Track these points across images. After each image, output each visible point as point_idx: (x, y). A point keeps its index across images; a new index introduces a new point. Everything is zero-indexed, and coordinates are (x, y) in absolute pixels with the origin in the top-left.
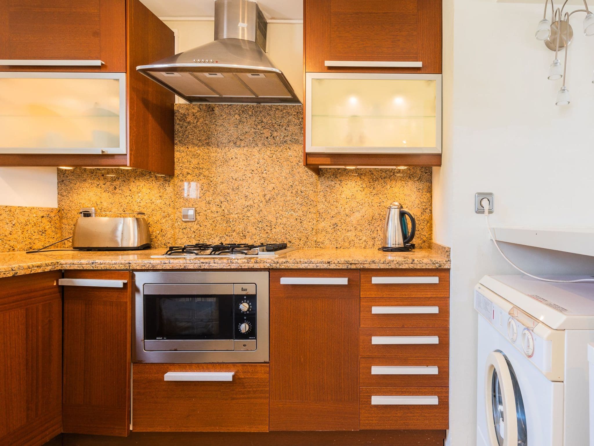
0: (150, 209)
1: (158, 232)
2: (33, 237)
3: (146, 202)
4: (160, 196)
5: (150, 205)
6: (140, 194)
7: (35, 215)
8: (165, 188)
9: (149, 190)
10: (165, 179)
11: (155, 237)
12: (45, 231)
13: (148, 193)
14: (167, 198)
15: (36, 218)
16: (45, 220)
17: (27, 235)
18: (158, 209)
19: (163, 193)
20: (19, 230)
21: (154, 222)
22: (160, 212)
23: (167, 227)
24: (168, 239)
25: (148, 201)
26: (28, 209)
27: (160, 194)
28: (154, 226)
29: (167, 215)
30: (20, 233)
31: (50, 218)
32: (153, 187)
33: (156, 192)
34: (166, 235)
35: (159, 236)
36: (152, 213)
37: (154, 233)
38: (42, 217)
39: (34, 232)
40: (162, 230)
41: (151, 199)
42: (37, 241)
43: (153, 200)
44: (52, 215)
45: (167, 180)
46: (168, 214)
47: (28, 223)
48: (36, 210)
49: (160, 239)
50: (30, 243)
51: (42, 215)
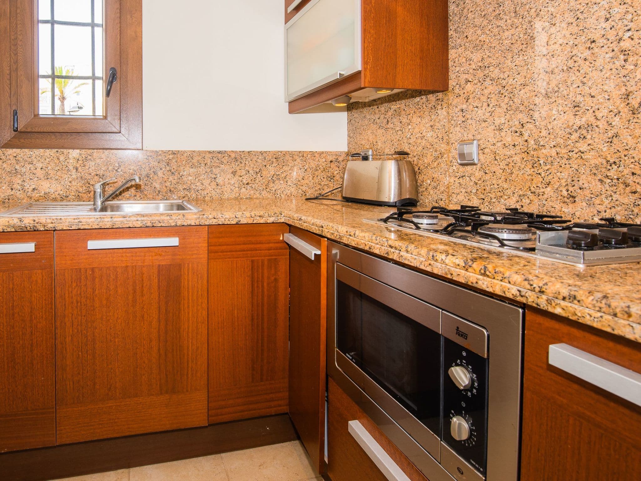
0: (420, 147)
1: (429, 182)
2: (323, 183)
3: (417, 136)
4: (431, 126)
5: (419, 141)
6: (410, 127)
7: (324, 160)
8: (437, 113)
9: (419, 120)
10: (437, 98)
11: (426, 189)
12: (334, 177)
13: (418, 123)
14: (440, 128)
15: (326, 163)
16: (333, 165)
17: (317, 180)
18: (429, 147)
19: (435, 121)
20: (310, 175)
21: (424, 166)
22: (431, 150)
23: (439, 173)
24: (440, 193)
25: (418, 135)
26: (318, 154)
27: (432, 123)
28: (425, 173)
29: (439, 155)
30: (311, 178)
31: (338, 162)
32: (424, 114)
33: (427, 121)
34: (438, 187)
35: (430, 188)
36: (422, 153)
37: (425, 184)
38: (331, 162)
39: (324, 178)
40: (433, 179)
41: (421, 132)
42: (326, 187)
43: (424, 134)
44: (340, 159)
45: (439, 99)
46: (441, 154)
47: (318, 168)
48: (325, 155)
49: (432, 192)
50: (320, 189)
51: (331, 159)
